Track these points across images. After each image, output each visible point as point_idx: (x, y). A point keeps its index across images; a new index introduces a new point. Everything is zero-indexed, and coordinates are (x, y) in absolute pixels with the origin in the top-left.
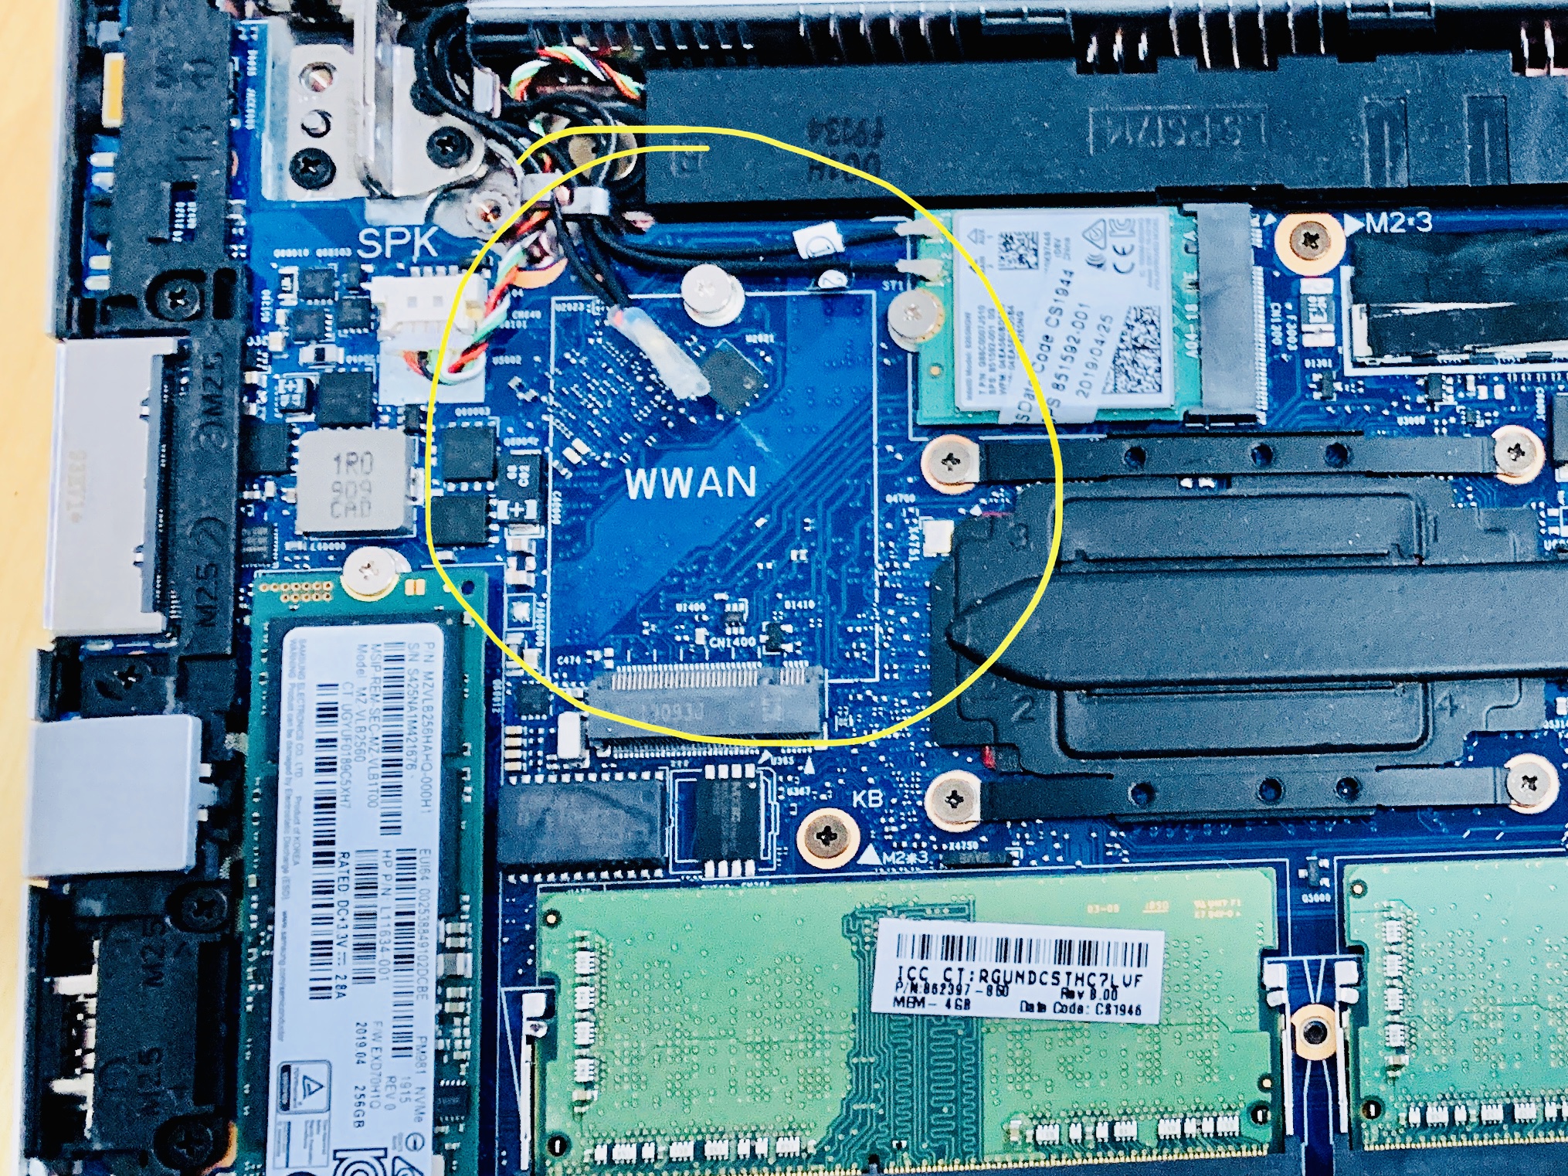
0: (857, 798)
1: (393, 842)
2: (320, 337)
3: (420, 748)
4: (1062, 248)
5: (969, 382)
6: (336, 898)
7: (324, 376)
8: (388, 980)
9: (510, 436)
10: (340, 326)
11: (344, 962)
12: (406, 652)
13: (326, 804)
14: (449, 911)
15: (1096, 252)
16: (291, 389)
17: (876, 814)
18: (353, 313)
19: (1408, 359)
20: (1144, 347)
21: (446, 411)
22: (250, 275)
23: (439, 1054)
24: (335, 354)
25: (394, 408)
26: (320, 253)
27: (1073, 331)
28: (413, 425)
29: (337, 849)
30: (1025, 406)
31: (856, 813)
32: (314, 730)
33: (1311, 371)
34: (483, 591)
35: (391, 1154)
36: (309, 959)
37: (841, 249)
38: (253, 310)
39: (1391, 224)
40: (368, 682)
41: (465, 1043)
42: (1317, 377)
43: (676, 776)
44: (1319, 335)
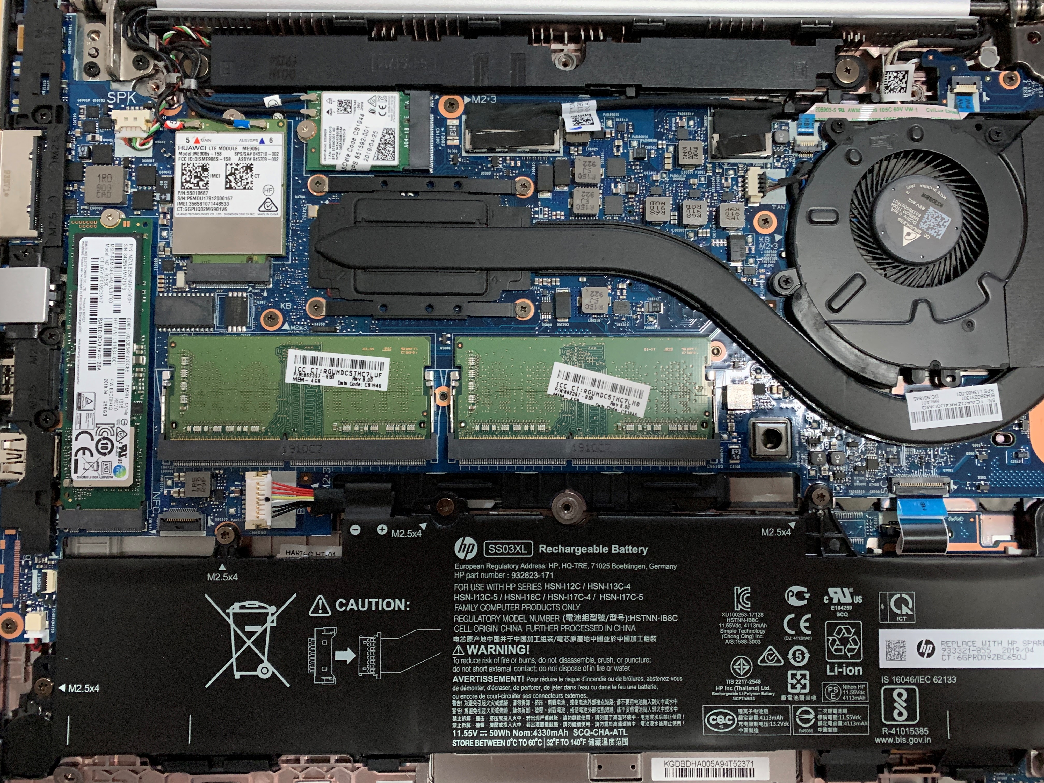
0: (282, 306)
1: (118, 316)
2: (94, 132)
3: (127, 282)
4: (360, 106)
5: (325, 155)
6: (98, 334)
7: (94, 146)
8: (115, 365)
9: (161, 170)
10: (100, 127)
11: (100, 358)
12: (123, 247)
13: (94, 301)
14: (137, 340)
15: (373, 107)
16: (83, 150)
17: (288, 311)
18: (106, 123)
19: (485, 150)
20: (388, 143)
21: (139, 160)
22: (69, 108)
23: (133, 391)
24: (99, 138)
25: (120, 158)
26: (94, 100)
27: (363, 137)
28: (126, 165)
29: (98, 317)
30: (345, 164)
31: (281, 310)
32: (90, 274)
33: (450, 154)
34: (150, 226)
35: (116, 426)
36: (88, 356)
37: (280, 104)
38: (70, 121)
39: (481, 100)
40: (109, 258)
41: (142, 387)
42: (452, 156)
43: (218, 295)
44: (454, 141)
